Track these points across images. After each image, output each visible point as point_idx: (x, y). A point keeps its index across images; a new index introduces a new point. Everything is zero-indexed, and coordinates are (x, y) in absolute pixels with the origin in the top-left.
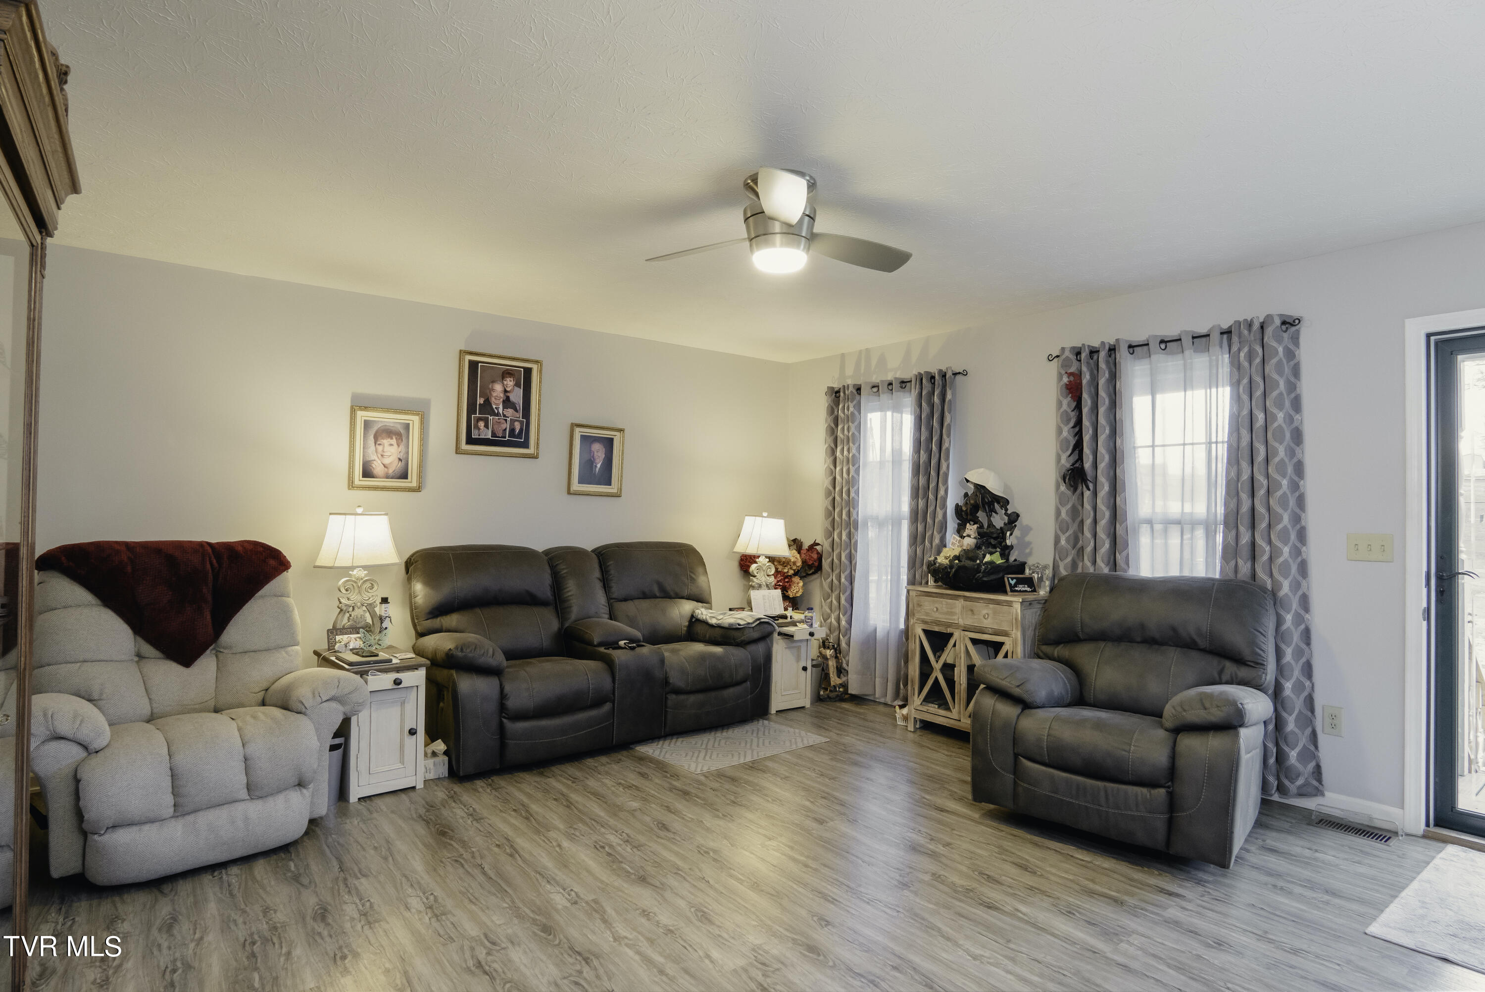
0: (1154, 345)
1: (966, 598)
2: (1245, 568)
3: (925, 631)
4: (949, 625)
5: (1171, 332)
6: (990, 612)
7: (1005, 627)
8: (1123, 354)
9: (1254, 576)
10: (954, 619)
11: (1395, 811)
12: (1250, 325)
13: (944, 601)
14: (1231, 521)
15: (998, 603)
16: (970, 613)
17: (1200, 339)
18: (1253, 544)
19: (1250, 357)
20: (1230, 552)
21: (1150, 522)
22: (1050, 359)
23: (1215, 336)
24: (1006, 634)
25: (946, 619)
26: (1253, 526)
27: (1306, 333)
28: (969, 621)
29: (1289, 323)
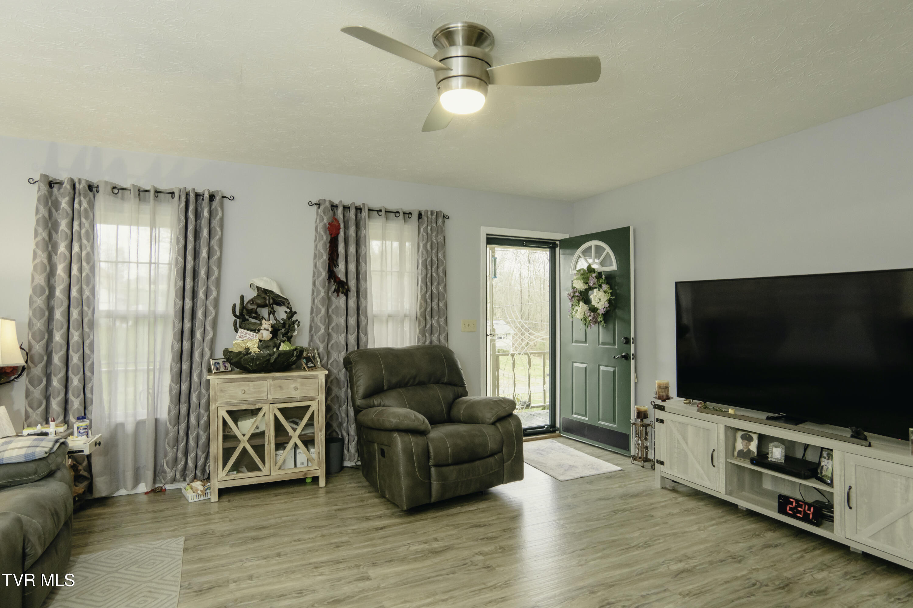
1: (274, 379)
3: (228, 412)
4: (259, 401)
6: (298, 385)
7: (312, 394)
10: (263, 397)
13: (251, 384)
15: (305, 378)
16: (279, 388)
17: (408, 215)
22: (311, 204)
24: (313, 399)
25: (254, 398)
28: (278, 395)
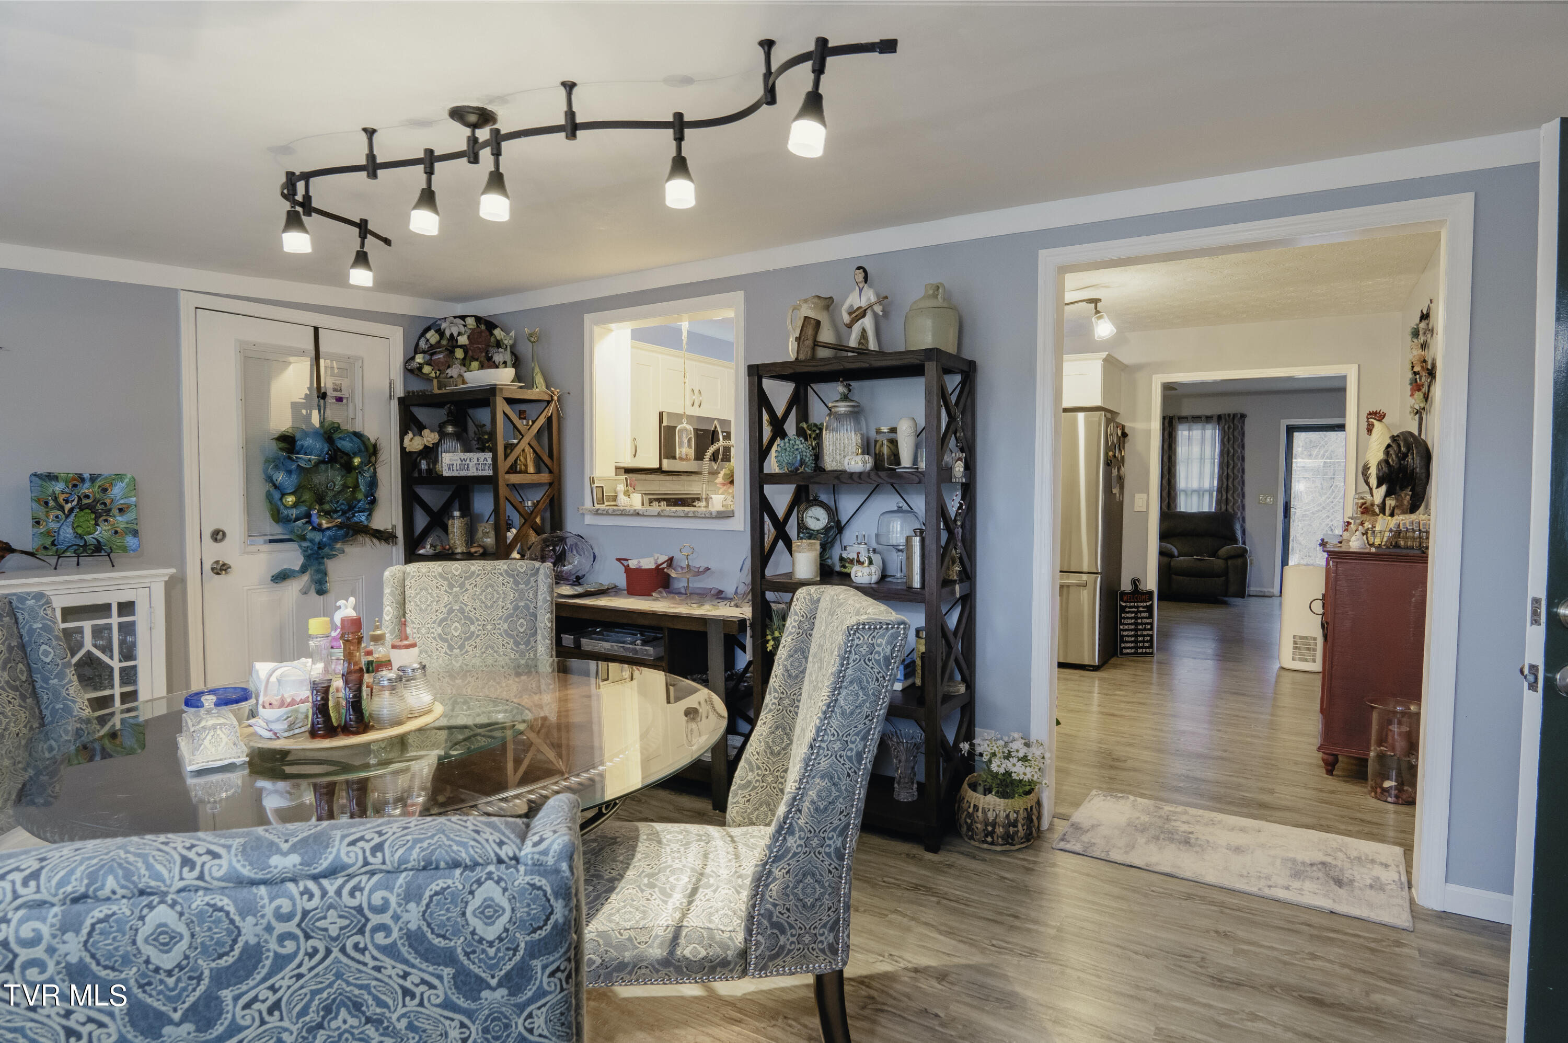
0: (1190, 419)
2: (1224, 508)
5: (1209, 414)
8: (1175, 421)
9: (1227, 510)
11: (1271, 590)
12: (1229, 415)
14: (1219, 491)
18: (1227, 498)
19: (1229, 428)
20: (1218, 502)
21: (1185, 491)
23: (1215, 419)
26: (1227, 492)
27: (1247, 421)
29: (1243, 416)
